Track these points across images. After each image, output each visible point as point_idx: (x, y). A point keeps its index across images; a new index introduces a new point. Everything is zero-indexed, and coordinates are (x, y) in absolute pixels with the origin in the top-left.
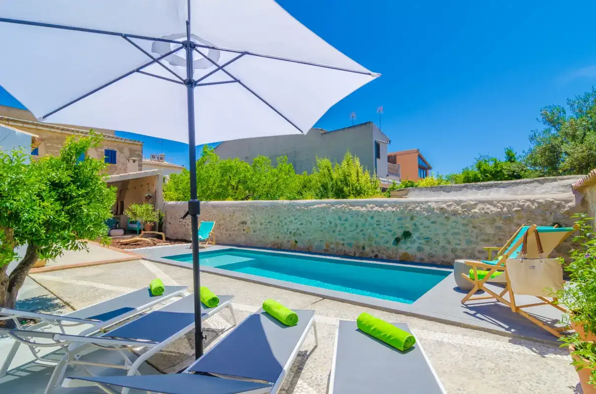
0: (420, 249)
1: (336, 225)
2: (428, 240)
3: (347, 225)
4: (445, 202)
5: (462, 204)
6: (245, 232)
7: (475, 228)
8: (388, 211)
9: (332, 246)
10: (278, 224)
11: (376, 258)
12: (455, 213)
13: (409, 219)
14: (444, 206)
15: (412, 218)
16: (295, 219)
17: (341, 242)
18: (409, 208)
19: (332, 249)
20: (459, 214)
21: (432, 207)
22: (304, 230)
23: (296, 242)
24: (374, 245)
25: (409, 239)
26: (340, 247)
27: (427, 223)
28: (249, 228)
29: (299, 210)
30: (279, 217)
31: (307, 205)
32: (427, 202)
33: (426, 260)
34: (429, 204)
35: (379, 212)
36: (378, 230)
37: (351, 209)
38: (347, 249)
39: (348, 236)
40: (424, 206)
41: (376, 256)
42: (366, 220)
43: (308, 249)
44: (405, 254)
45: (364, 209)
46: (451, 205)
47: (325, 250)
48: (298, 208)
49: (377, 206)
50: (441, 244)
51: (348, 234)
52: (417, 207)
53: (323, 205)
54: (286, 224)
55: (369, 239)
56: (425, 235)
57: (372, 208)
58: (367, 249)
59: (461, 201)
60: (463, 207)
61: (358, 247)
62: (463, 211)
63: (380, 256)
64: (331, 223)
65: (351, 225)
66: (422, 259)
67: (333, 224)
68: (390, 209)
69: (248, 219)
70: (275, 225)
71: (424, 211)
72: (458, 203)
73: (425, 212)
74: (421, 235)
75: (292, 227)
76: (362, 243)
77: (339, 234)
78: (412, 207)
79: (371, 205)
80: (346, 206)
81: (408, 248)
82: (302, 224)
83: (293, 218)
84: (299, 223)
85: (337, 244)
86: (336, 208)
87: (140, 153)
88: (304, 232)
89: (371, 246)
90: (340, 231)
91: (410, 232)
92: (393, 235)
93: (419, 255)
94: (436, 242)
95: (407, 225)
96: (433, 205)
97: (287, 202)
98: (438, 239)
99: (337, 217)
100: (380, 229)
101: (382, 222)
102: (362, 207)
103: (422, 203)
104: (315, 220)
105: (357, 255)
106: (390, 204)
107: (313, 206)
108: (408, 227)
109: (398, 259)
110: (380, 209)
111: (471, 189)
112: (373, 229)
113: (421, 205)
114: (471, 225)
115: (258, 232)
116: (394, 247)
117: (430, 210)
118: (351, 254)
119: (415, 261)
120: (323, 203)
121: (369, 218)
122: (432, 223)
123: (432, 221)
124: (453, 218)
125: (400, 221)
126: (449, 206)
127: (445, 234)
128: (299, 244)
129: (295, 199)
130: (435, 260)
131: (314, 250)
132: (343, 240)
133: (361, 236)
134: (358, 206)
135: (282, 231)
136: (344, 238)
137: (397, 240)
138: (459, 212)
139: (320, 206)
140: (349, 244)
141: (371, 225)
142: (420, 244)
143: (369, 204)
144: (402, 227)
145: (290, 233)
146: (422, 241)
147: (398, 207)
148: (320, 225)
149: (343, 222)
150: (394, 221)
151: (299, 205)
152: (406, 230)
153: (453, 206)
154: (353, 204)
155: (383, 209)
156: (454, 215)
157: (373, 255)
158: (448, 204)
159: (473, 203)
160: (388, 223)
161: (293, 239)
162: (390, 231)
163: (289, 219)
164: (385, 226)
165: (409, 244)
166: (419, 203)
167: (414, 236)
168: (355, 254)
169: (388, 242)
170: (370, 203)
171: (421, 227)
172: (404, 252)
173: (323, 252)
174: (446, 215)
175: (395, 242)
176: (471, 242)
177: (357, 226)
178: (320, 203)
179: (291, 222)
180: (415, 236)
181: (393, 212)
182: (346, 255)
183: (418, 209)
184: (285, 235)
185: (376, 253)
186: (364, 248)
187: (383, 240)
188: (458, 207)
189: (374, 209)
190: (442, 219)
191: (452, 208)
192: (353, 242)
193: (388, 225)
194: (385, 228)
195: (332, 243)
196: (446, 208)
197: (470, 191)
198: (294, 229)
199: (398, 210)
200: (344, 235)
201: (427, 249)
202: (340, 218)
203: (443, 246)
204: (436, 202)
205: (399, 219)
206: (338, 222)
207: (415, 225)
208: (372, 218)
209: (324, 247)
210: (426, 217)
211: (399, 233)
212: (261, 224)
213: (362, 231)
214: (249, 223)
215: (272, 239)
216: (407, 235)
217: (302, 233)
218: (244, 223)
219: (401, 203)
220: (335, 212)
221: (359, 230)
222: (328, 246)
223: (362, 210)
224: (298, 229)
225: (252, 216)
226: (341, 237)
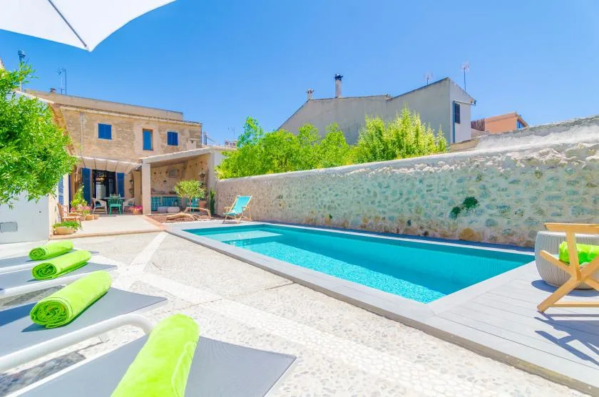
0: (490, 223)
1: (375, 195)
2: (504, 209)
3: (389, 192)
4: (535, 150)
5: (568, 150)
6: (282, 207)
7: (593, 186)
8: (443, 171)
9: (370, 221)
10: (313, 197)
11: (426, 236)
12: (554, 165)
13: (474, 179)
14: (535, 155)
15: (479, 178)
16: (330, 189)
17: (382, 216)
18: (476, 163)
19: (371, 224)
20: (562, 165)
21: (512, 158)
22: (339, 202)
23: (331, 217)
24: (423, 218)
25: (474, 210)
26: (380, 223)
27: (503, 183)
28: (284, 202)
29: (333, 179)
30: (313, 189)
31: (342, 172)
32: (504, 153)
33: (501, 240)
34: (508, 154)
35: (431, 173)
36: (429, 197)
37: (394, 172)
38: (388, 224)
39: (391, 207)
40: (500, 159)
41: (426, 234)
42: (413, 185)
43: (343, 225)
44: (467, 231)
45: (412, 170)
46: (547, 153)
47: (362, 227)
48: (334, 176)
49: (428, 165)
50: (526, 216)
51: (389, 205)
52: (487, 160)
53: (361, 170)
54: (320, 196)
55: (416, 212)
56: (499, 202)
57: (421, 169)
58: (414, 224)
59: (565, 145)
60: (569, 154)
61: (401, 221)
62: (568, 161)
63: (431, 233)
64: (369, 191)
65: (394, 193)
66: (494, 238)
67: (372, 194)
68: (446, 167)
69: (284, 193)
70: (309, 197)
71: (499, 166)
72: (560, 149)
73: (500, 168)
74: (493, 202)
75: (327, 199)
76: (407, 217)
77: (379, 206)
78: (481, 162)
79: (421, 165)
80: (388, 168)
81: (471, 222)
82: (336, 195)
83: (328, 189)
84: (334, 194)
85: (377, 218)
86: (377, 172)
87: (199, 134)
88: (339, 205)
89: (419, 219)
90: (380, 202)
91: (476, 198)
92: (449, 204)
93: (489, 232)
94: (518, 212)
95: (470, 189)
96: (516, 156)
97: (323, 170)
98: (522, 208)
99: (376, 184)
100: (432, 195)
101: (435, 188)
102: (409, 168)
103: (497, 154)
104: (351, 190)
105: (401, 232)
106: (447, 161)
107: (349, 172)
108: (473, 192)
109: (457, 238)
110: (432, 169)
111: (588, 126)
112: (423, 197)
113: (494, 157)
114: (583, 182)
115: (293, 207)
116: (451, 221)
117: (510, 164)
118: (393, 231)
119: (482, 242)
120: (361, 168)
121: (418, 183)
122: (512, 182)
123: (510, 180)
124: (550, 173)
125: (460, 184)
126: (542, 155)
127: (534, 199)
128: (334, 219)
129: (332, 166)
130: (515, 239)
131: (349, 226)
132: (384, 213)
133: (406, 207)
134: (404, 167)
135: (316, 205)
136: (386, 210)
137: (456, 211)
138: (562, 162)
139: (357, 171)
140: (391, 219)
141: (419, 191)
142: (491, 215)
143: (419, 164)
144: (463, 192)
145: (325, 206)
146: (495, 211)
147: (458, 164)
148: (356, 195)
149: (384, 190)
150: (451, 183)
151: (335, 172)
152: (470, 196)
153: (551, 154)
154: (397, 166)
155: (436, 168)
156: (553, 167)
157: (421, 232)
158: (541, 151)
159: (591, 145)
160: (444, 187)
161: (328, 213)
162: (445, 198)
163: (323, 190)
164: (438, 192)
165: (473, 217)
166: (491, 155)
167: (481, 203)
168: (398, 230)
169: (442, 214)
170: (419, 162)
171: (493, 190)
172: (466, 227)
173: (360, 229)
174: (537, 169)
175: (453, 213)
176: (583, 210)
177: (401, 194)
178: (358, 168)
179: (326, 193)
180: (483, 204)
181: (451, 170)
182: (386, 233)
183: (490, 163)
184: (320, 210)
185: (425, 230)
186: (409, 223)
187: (435, 212)
188: (559, 155)
189: (425, 170)
190: (529, 176)
191: (548, 157)
192: (396, 215)
193: (444, 190)
194: (439, 194)
195: (370, 218)
196: (538, 158)
197: (585, 129)
198: (328, 202)
199: (459, 168)
200: (385, 206)
201: (502, 222)
202: (380, 186)
203: (530, 218)
204: (521, 151)
205: (460, 181)
206: (378, 190)
207: (484, 188)
208: (421, 181)
209: (362, 222)
210: (501, 175)
211: (459, 202)
212: (296, 197)
213: (407, 199)
214: (284, 197)
215: (306, 214)
216: (470, 202)
217: (337, 206)
218: (280, 197)
219: (463, 159)
220: (375, 177)
221: (403, 200)
222: (365, 221)
223: (409, 171)
224: (333, 202)
225: (287, 189)
226: (381, 209)
